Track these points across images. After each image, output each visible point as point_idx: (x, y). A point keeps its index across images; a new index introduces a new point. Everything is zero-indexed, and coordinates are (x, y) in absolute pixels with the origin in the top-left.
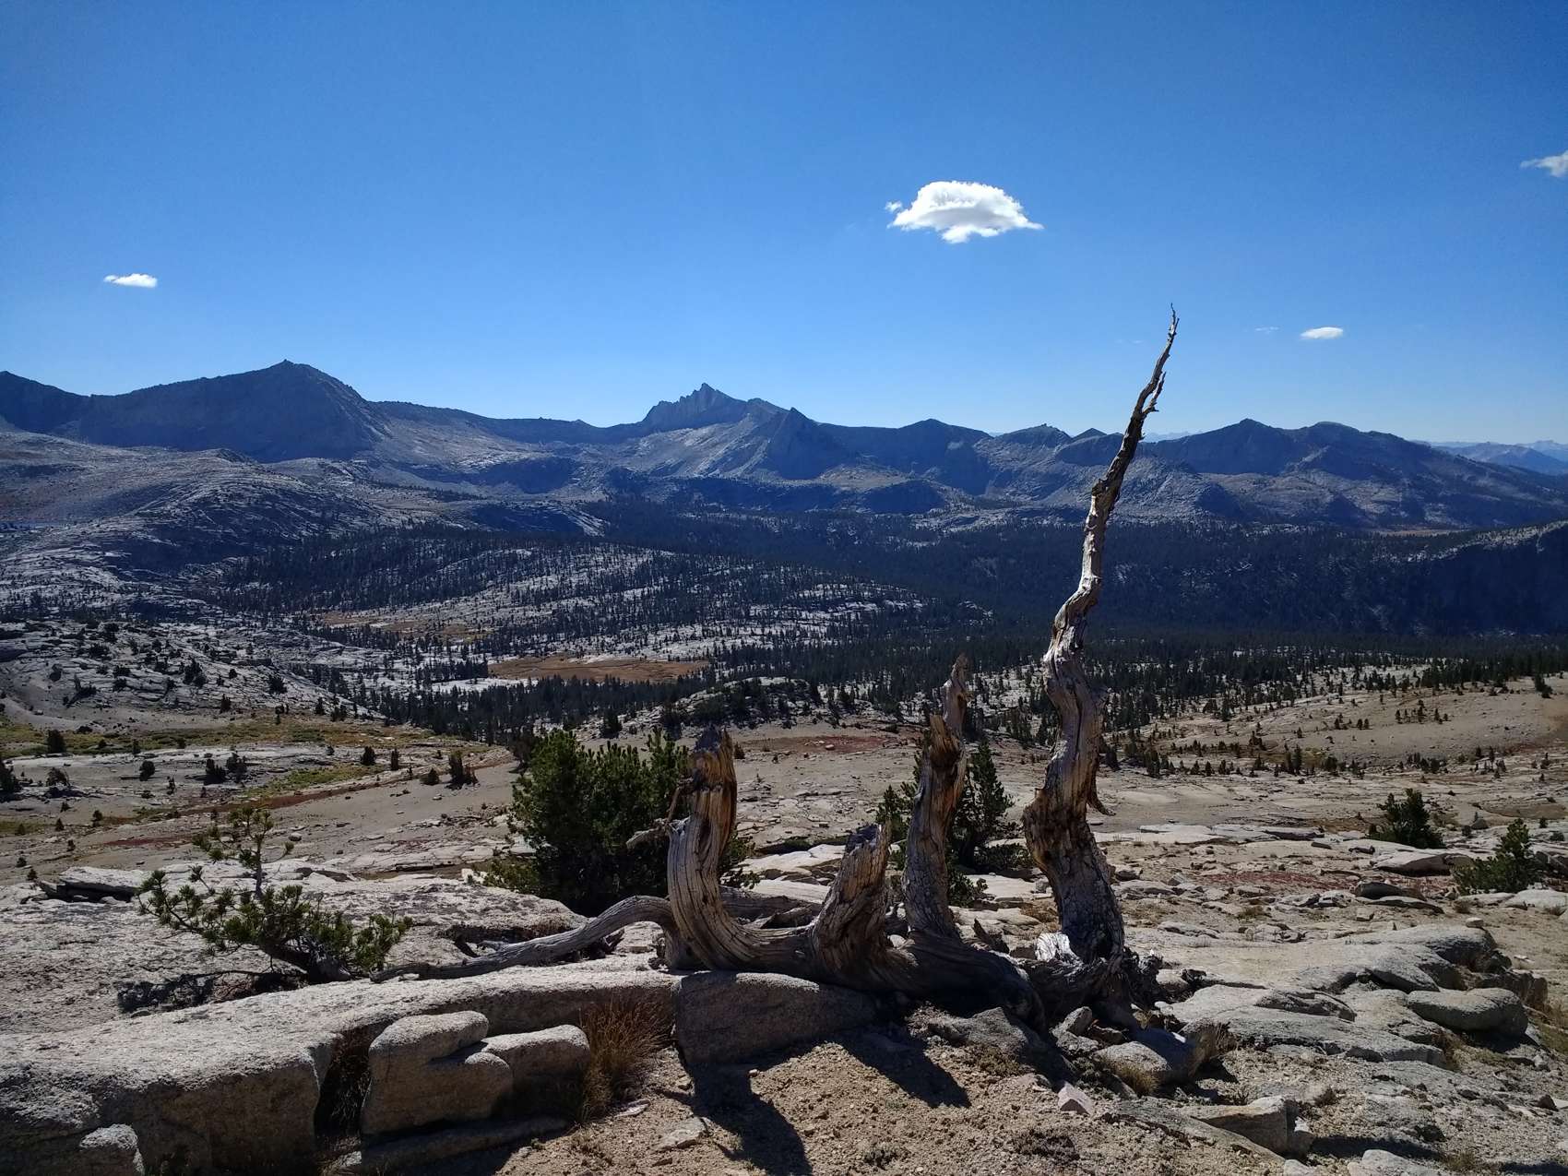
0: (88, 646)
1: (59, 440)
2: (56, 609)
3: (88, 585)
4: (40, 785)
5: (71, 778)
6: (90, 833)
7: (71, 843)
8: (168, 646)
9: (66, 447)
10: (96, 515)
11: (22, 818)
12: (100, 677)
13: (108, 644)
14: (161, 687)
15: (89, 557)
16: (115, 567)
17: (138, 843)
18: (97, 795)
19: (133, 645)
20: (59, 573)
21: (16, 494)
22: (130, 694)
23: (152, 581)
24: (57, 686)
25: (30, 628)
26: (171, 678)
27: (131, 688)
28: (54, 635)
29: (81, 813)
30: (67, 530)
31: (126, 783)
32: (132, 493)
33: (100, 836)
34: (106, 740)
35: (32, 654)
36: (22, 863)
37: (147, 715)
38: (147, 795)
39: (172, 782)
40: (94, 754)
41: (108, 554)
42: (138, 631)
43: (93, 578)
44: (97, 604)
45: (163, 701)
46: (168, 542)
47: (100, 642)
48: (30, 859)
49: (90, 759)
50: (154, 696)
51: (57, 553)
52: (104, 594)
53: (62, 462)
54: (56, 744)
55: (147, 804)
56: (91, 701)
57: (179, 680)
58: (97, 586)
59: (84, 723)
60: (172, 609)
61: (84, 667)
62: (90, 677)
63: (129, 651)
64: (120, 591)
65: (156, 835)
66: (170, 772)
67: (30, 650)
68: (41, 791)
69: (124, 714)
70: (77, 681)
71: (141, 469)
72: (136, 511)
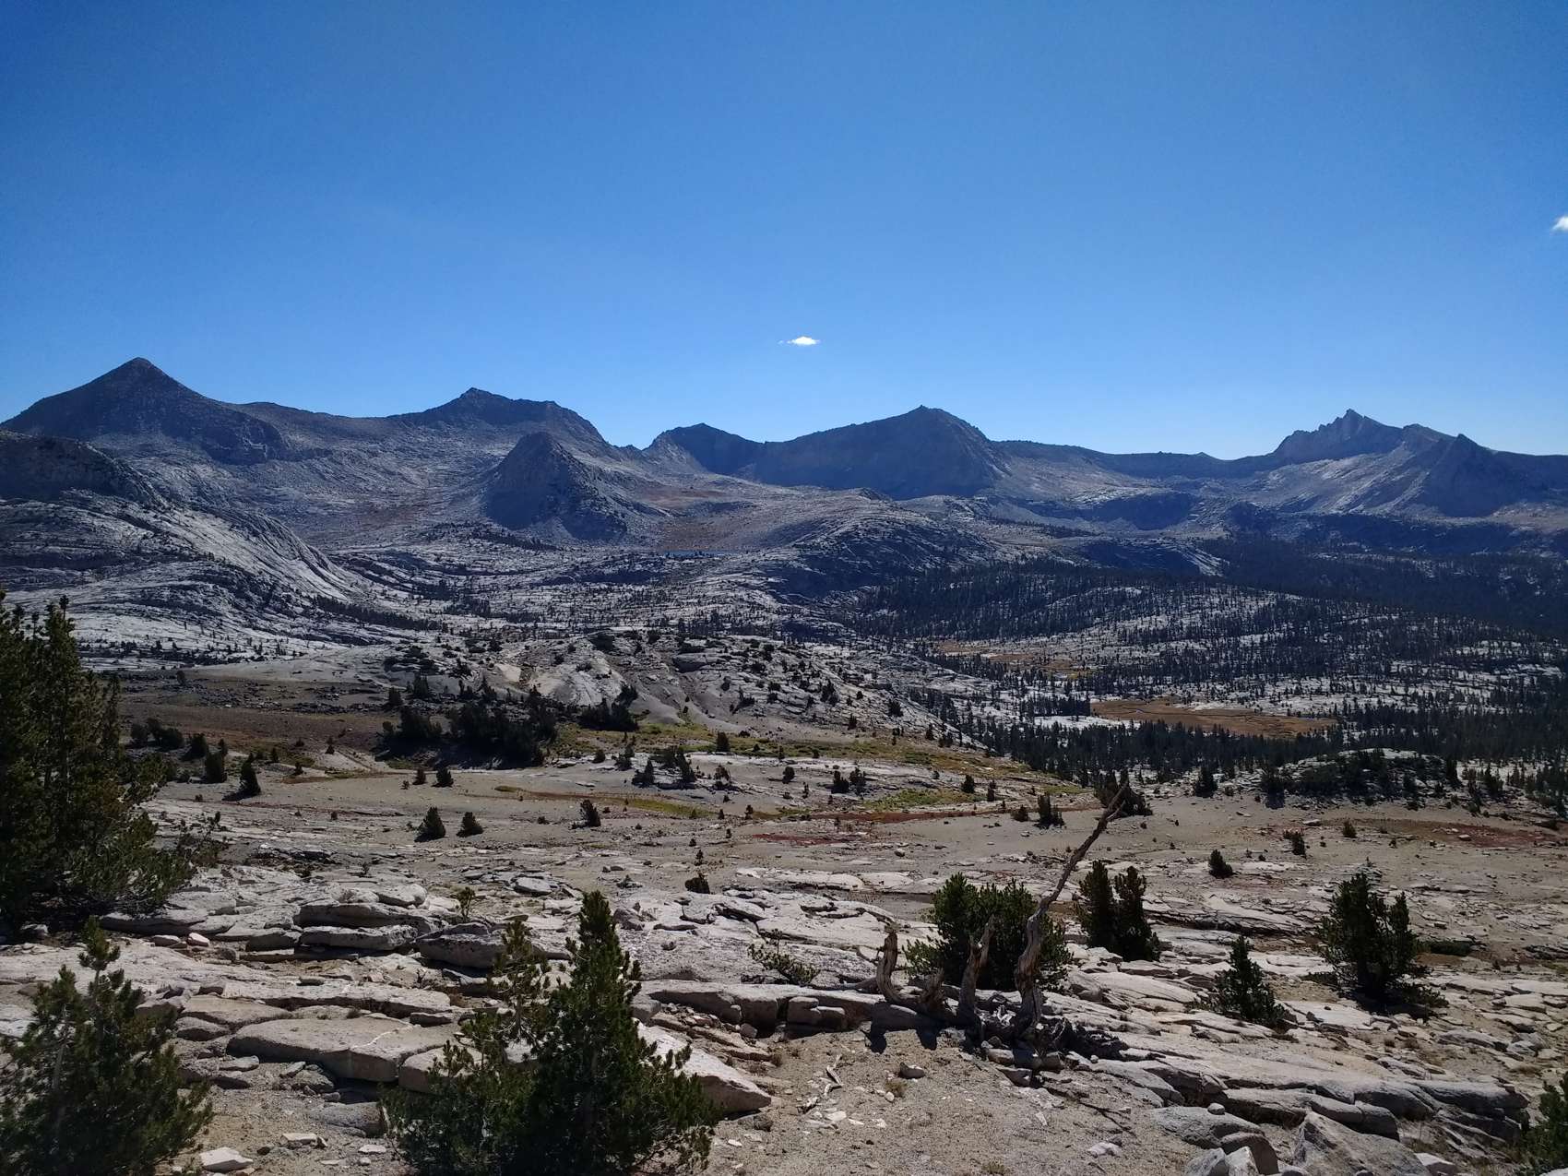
0: (750, 663)
1: (739, 481)
2: (729, 625)
3: (754, 606)
4: (710, 778)
5: (732, 775)
6: (743, 824)
7: (729, 831)
8: (810, 666)
9: (745, 486)
10: (763, 546)
11: (695, 804)
12: (758, 690)
13: (765, 662)
14: (803, 703)
15: (756, 582)
16: (774, 591)
17: (778, 838)
18: (750, 792)
19: (784, 664)
20: (733, 595)
21: (705, 526)
22: (779, 706)
23: (802, 604)
24: (726, 695)
25: (710, 645)
26: (812, 695)
27: (781, 701)
28: (726, 652)
29: (737, 807)
30: (741, 558)
31: (773, 784)
32: (792, 527)
33: (750, 828)
34: (760, 745)
35: (709, 667)
36: (693, 843)
37: (791, 726)
38: (787, 797)
39: (806, 787)
40: (750, 755)
41: (770, 580)
42: (788, 652)
43: (758, 600)
44: (760, 623)
45: (804, 714)
46: (816, 570)
47: (760, 660)
48: (700, 840)
49: (746, 760)
50: (797, 710)
51: (733, 578)
52: (765, 614)
53: (740, 500)
54: (723, 745)
55: (786, 804)
56: (750, 710)
57: (817, 697)
58: (761, 607)
59: (745, 728)
60: (817, 630)
61: (747, 680)
62: (751, 690)
63: (780, 669)
64: (778, 612)
65: (792, 833)
66: (805, 778)
67: (708, 664)
68: (710, 783)
69: (775, 723)
70: (741, 692)
71: (800, 506)
72: (793, 543)
